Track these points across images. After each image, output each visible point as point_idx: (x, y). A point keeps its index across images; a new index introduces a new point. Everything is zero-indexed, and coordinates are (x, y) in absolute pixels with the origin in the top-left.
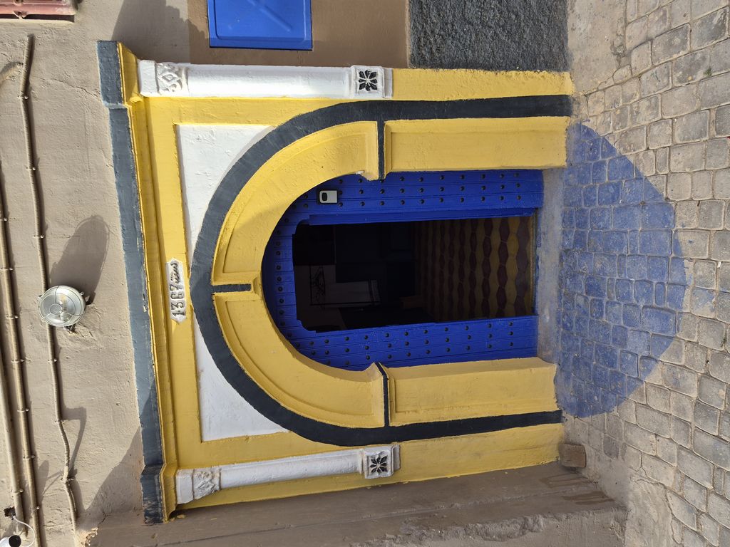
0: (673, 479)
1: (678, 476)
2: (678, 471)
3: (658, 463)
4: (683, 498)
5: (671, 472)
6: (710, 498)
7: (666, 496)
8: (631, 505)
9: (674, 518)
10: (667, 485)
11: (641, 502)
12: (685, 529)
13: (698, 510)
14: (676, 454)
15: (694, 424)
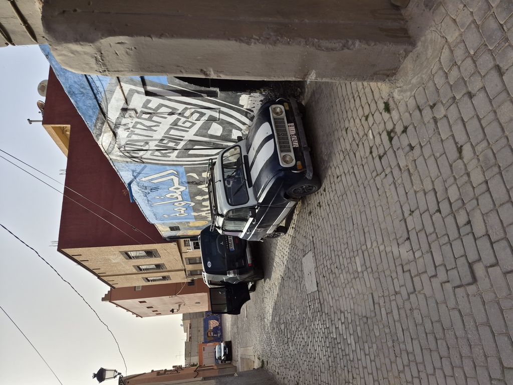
0: (455, 38)
1: (459, 38)
2: (461, 35)
3: (453, 25)
4: (452, 52)
5: (457, 34)
6: (467, 59)
7: (444, 46)
8: (419, 44)
9: (439, 61)
10: (449, 40)
11: (426, 44)
12: (441, 68)
13: (455, 62)
14: (468, 24)
15: (494, 10)
